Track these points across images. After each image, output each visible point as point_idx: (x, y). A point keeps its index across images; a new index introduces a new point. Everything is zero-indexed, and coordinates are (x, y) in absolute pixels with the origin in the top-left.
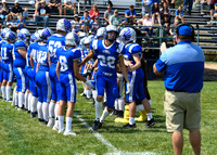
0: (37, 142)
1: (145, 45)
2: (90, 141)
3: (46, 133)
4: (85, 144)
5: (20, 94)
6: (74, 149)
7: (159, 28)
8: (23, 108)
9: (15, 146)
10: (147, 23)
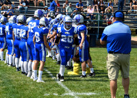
0: (21, 86)
1: (89, 25)
2: (54, 86)
3: (26, 81)
4: (50, 88)
5: (10, 56)
6: (44, 91)
7: (97, 14)
8: (12, 65)
9: (7, 89)
10: (90, 11)
